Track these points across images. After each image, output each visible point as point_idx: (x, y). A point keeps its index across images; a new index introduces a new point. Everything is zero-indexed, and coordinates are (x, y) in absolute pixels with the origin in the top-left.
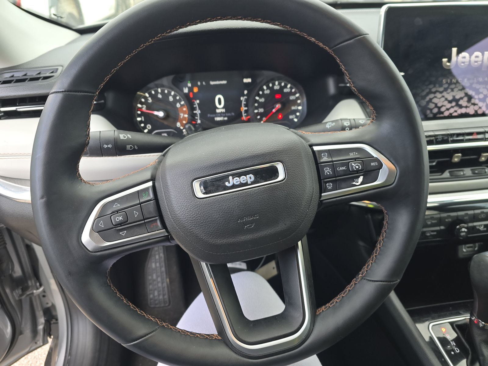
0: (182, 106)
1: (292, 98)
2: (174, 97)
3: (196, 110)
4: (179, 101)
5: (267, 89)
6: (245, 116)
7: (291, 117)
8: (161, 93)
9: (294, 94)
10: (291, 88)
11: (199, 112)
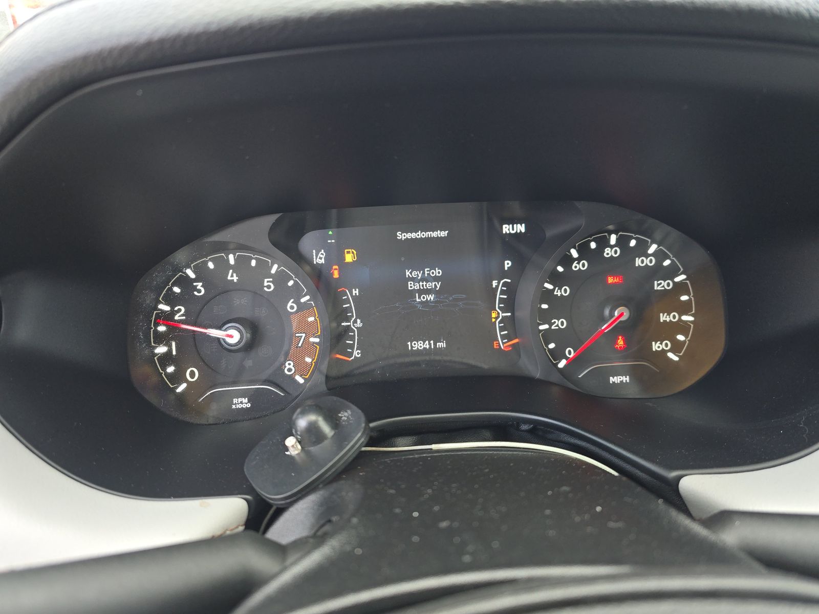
0: (301, 307)
1: (660, 285)
2: (279, 280)
3: (348, 319)
4: (296, 293)
5: (579, 260)
6: (503, 337)
7: (656, 346)
8: (235, 269)
9: (671, 273)
10: (660, 256)
11: (359, 323)
